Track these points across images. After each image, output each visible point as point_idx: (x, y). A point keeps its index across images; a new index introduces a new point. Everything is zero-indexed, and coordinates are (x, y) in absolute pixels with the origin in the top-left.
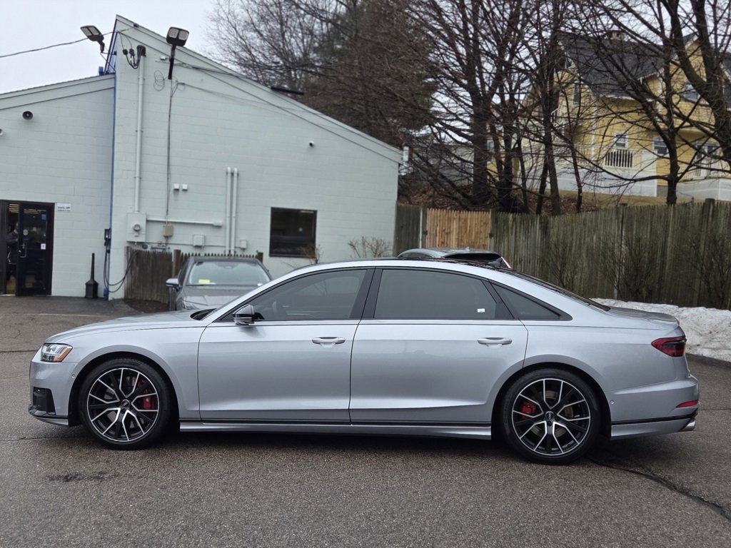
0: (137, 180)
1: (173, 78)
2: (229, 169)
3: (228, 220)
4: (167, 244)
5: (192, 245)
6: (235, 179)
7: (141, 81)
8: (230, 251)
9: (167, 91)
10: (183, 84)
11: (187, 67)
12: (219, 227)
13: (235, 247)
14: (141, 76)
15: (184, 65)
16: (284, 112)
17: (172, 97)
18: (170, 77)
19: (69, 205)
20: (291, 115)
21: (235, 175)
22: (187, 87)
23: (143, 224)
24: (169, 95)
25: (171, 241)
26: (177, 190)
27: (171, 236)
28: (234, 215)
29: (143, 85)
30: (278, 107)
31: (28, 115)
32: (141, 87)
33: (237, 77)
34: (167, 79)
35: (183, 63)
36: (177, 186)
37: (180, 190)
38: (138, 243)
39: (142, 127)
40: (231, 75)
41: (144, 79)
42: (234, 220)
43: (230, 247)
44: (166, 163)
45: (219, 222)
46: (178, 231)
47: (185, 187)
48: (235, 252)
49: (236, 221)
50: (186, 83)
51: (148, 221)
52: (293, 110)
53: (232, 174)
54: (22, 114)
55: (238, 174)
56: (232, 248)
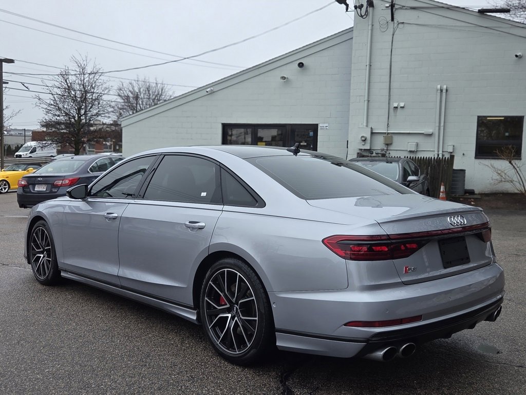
0: (366, 102)
1: (395, 20)
2: (439, 87)
3: (437, 128)
4: (387, 150)
5: (407, 150)
6: (444, 94)
7: (370, 27)
8: (438, 155)
9: (391, 30)
10: (403, 23)
11: (406, 9)
12: (430, 135)
13: (443, 151)
14: (370, 23)
15: (404, 8)
16: (491, 31)
17: (393, 35)
18: (393, 19)
19: (327, 125)
20: (499, 32)
21: (444, 91)
22: (405, 25)
23: (368, 135)
24: (392, 33)
25: (391, 148)
26: (396, 108)
27: (391, 144)
28: (442, 124)
29: (372, 30)
30: (486, 27)
31: (301, 65)
32: (370, 31)
33: (448, 8)
34: (390, 21)
35: (403, 6)
36: (396, 105)
37: (399, 107)
38: (364, 150)
39: (370, 62)
40: (443, 7)
41: (373, 25)
42: (442, 128)
43: (438, 151)
44: (388, 88)
45: (430, 131)
46: (396, 139)
47: (402, 105)
48: (443, 155)
49: (444, 129)
50: (405, 22)
51: (372, 133)
52: (501, 27)
53: (441, 91)
54: (297, 65)
55: (447, 90)
56: (441, 152)
